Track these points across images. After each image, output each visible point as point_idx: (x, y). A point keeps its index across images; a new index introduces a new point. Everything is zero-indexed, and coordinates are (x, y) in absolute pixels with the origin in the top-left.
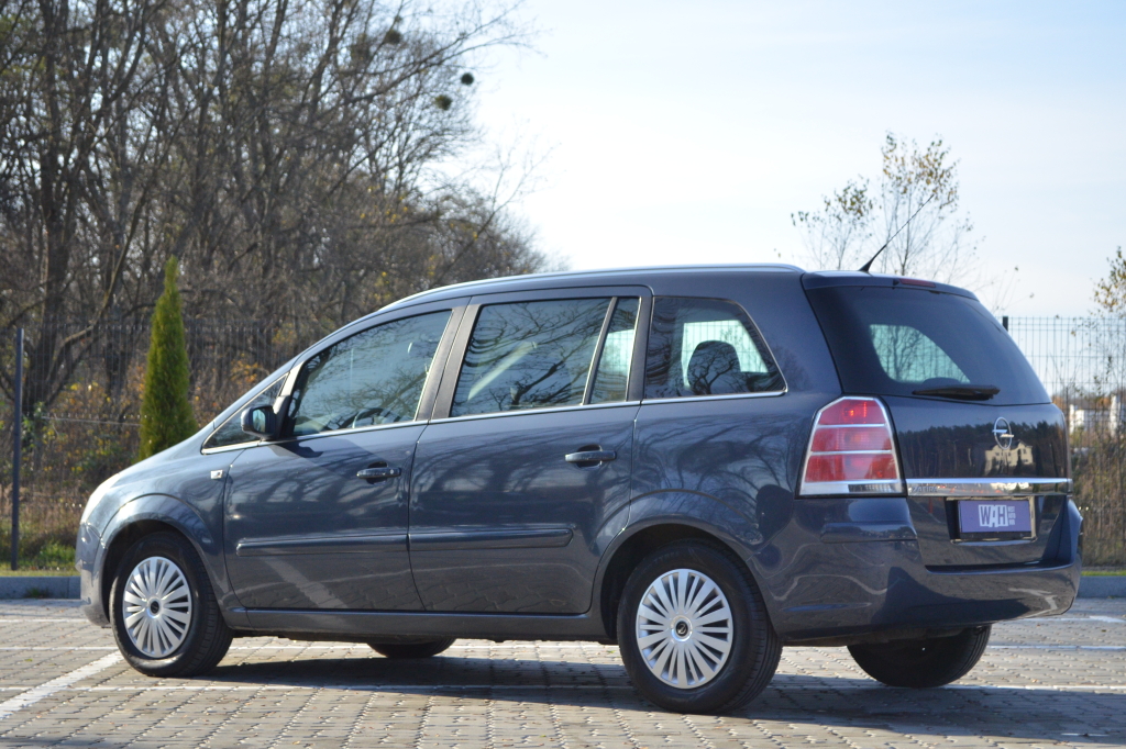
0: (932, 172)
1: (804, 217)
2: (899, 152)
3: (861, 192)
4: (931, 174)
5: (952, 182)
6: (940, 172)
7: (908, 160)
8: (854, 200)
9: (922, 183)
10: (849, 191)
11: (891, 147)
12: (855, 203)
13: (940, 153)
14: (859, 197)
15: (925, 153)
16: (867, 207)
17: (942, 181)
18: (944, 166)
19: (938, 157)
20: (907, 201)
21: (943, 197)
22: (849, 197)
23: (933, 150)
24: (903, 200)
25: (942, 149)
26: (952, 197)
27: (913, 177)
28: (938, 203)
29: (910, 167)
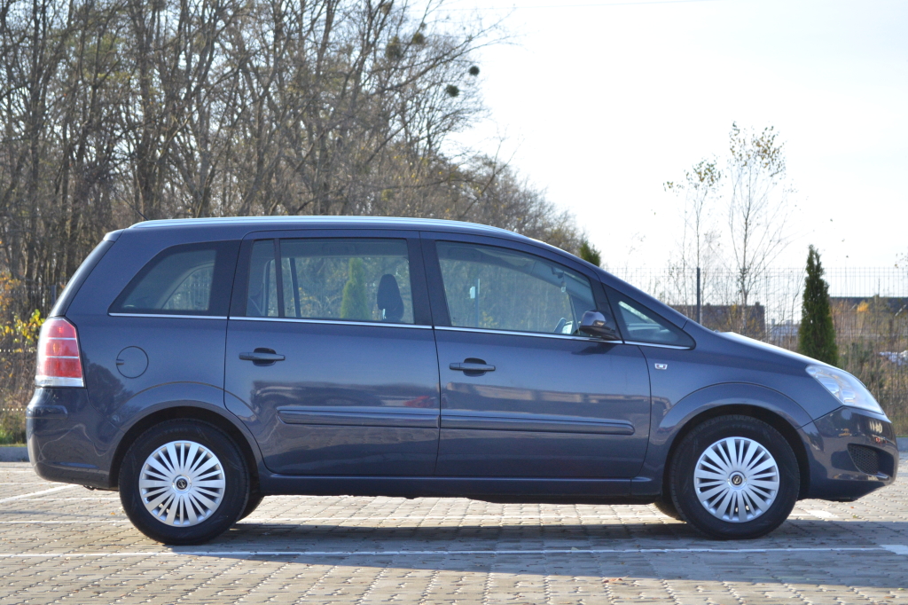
0: (766, 151)
1: (670, 185)
2: (741, 136)
3: (712, 166)
4: (765, 151)
5: (780, 157)
6: (772, 150)
7: (748, 142)
8: (707, 171)
9: (759, 158)
10: (703, 165)
11: (736, 132)
12: (708, 174)
13: (772, 136)
14: (710, 168)
15: (761, 135)
16: (717, 176)
17: (774, 157)
18: (775, 145)
19: (770, 139)
20: (749, 172)
21: (774, 168)
22: (703, 169)
23: (767, 133)
24: (744, 172)
25: (773, 133)
26: (781, 168)
27: (751, 153)
28: (771, 173)
29: (749, 146)
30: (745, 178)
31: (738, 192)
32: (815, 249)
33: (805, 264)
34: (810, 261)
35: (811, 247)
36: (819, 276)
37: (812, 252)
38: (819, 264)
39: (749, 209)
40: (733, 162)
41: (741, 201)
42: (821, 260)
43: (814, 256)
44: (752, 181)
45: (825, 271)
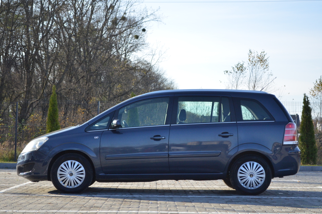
0: (262, 60)
1: (227, 72)
2: (253, 55)
3: (242, 65)
4: (261, 60)
5: (267, 62)
6: (264, 60)
7: (255, 57)
9: (259, 63)
10: (239, 65)
11: (251, 53)
12: (240, 68)
13: (264, 55)
14: (242, 66)
15: (260, 54)
16: (244, 69)
17: (264, 62)
18: (265, 58)
19: (263, 56)
20: (255, 68)
21: (265, 66)
22: (239, 66)
23: (262, 54)
24: (254, 67)
25: (264, 54)
26: (267, 66)
27: (257, 61)
28: (264, 68)
29: (256, 59)
30: (254, 70)
31: (252, 75)
32: (306, 95)
33: (303, 101)
34: (304, 99)
35: (305, 94)
36: (308, 105)
37: (305, 96)
38: (308, 101)
39: (255, 81)
40: (250, 64)
41: (253, 78)
42: (309, 99)
43: (306, 98)
44: (257, 71)
45: (310, 103)
